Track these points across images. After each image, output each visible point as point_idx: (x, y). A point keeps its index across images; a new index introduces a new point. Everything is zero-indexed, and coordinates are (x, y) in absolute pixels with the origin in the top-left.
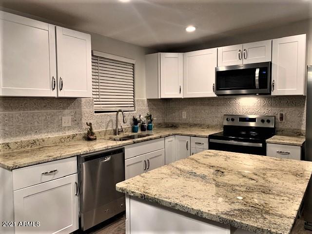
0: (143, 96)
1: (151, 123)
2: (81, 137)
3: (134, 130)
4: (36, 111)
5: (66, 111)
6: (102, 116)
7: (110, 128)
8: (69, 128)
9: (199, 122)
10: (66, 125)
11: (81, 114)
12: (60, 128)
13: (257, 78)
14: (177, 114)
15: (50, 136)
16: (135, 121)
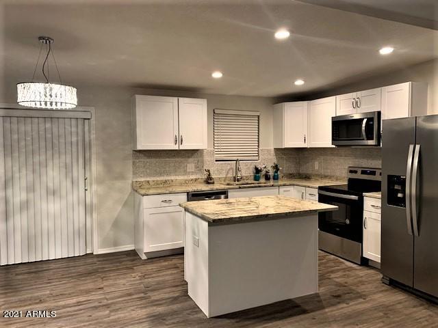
0: (269, 145)
1: (276, 172)
2: (202, 181)
3: (256, 178)
4: (167, 159)
5: (191, 160)
6: (222, 164)
7: (230, 175)
8: (193, 173)
9: (329, 174)
10: (191, 171)
11: (203, 162)
12: (186, 173)
13: (363, 128)
14: (310, 163)
15: (177, 178)
16: (257, 171)
